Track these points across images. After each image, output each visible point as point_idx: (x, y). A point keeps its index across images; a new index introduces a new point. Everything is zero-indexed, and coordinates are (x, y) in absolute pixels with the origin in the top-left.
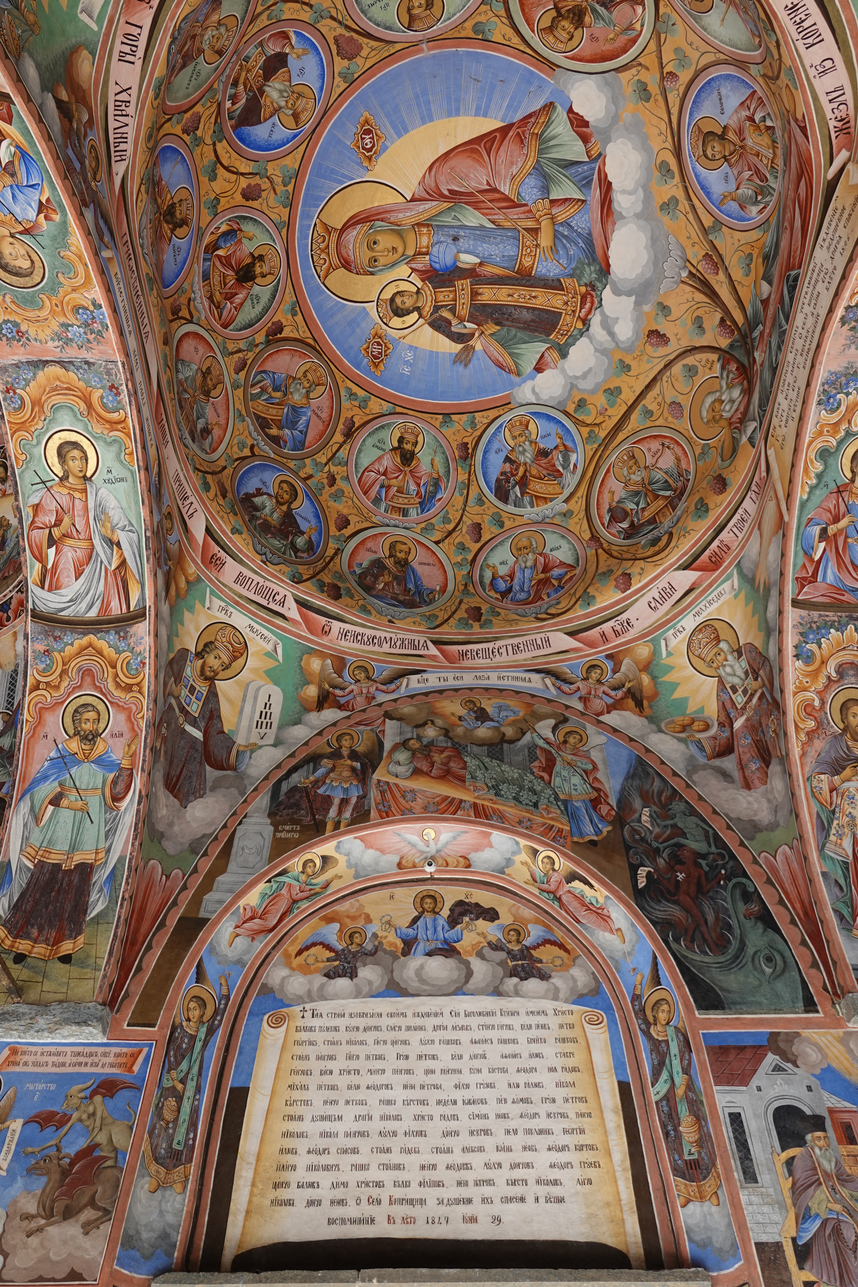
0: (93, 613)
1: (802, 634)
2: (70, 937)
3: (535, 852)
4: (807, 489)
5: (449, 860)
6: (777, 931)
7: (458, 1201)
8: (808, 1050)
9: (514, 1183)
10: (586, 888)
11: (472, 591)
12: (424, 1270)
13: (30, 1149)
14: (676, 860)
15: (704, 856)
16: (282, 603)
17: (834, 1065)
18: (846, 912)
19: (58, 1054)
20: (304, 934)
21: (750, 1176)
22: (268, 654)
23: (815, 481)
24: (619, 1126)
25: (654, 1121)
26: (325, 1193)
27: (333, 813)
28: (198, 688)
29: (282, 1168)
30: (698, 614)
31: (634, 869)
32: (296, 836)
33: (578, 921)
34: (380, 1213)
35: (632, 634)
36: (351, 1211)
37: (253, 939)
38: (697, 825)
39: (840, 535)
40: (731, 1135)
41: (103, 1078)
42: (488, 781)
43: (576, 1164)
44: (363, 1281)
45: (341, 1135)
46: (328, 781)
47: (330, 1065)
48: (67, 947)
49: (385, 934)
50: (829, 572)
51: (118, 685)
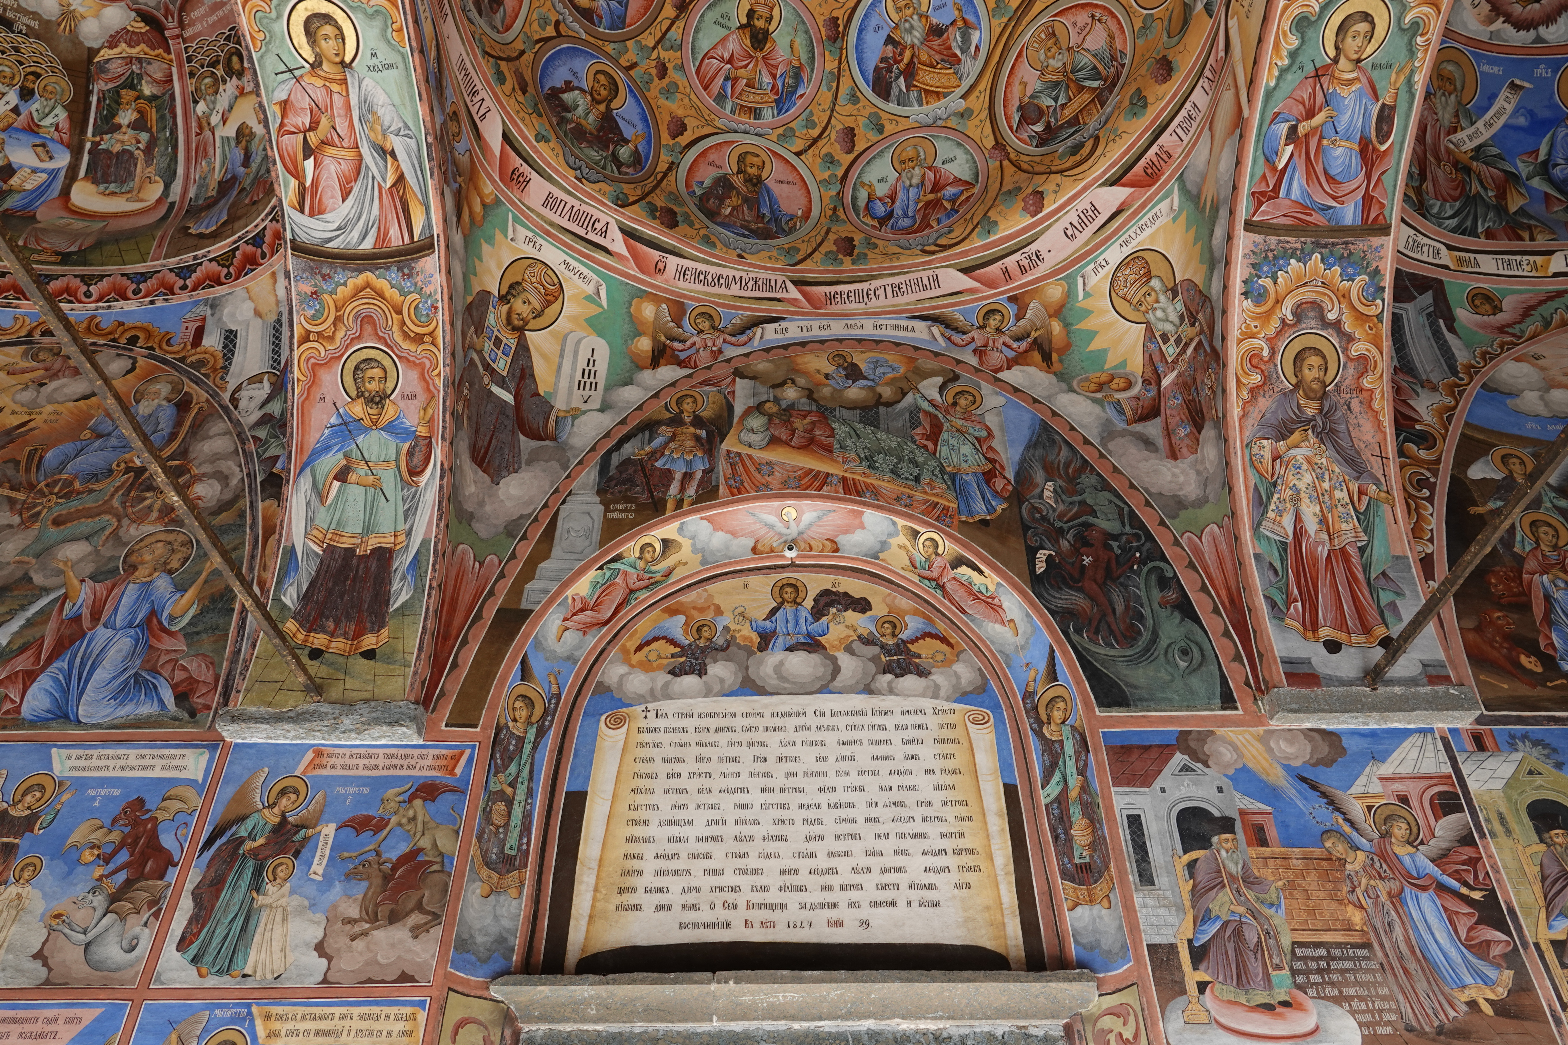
0: (368, 245)
1: (1254, 266)
2: (372, 630)
3: (915, 534)
4: (1276, 73)
5: (813, 543)
6: (1197, 620)
7: (822, 906)
8: (1223, 750)
9: (884, 887)
10: (974, 574)
11: (843, 217)
12: (785, 972)
13: (346, 854)
14: (1082, 542)
15: (1116, 537)
16: (604, 233)
17: (1250, 765)
18: (1279, 599)
19: (370, 756)
20: (644, 628)
21: (1146, 878)
22: (588, 298)
23: (1286, 62)
24: (1003, 830)
25: (1042, 825)
26: (675, 897)
27: (674, 489)
28: (504, 341)
29: (628, 873)
30: (1126, 243)
31: (1032, 553)
32: (631, 516)
33: (964, 612)
34: (736, 918)
35: (1042, 269)
36: (705, 915)
37: (585, 633)
38: (1110, 502)
39: (1314, 135)
40: (1128, 837)
41: (422, 781)
42: (860, 451)
43: (954, 868)
44: (719, 982)
45: (692, 840)
46: (667, 452)
47: (678, 768)
48: (369, 641)
49: (738, 627)
50: (1295, 184)
51: (406, 336)
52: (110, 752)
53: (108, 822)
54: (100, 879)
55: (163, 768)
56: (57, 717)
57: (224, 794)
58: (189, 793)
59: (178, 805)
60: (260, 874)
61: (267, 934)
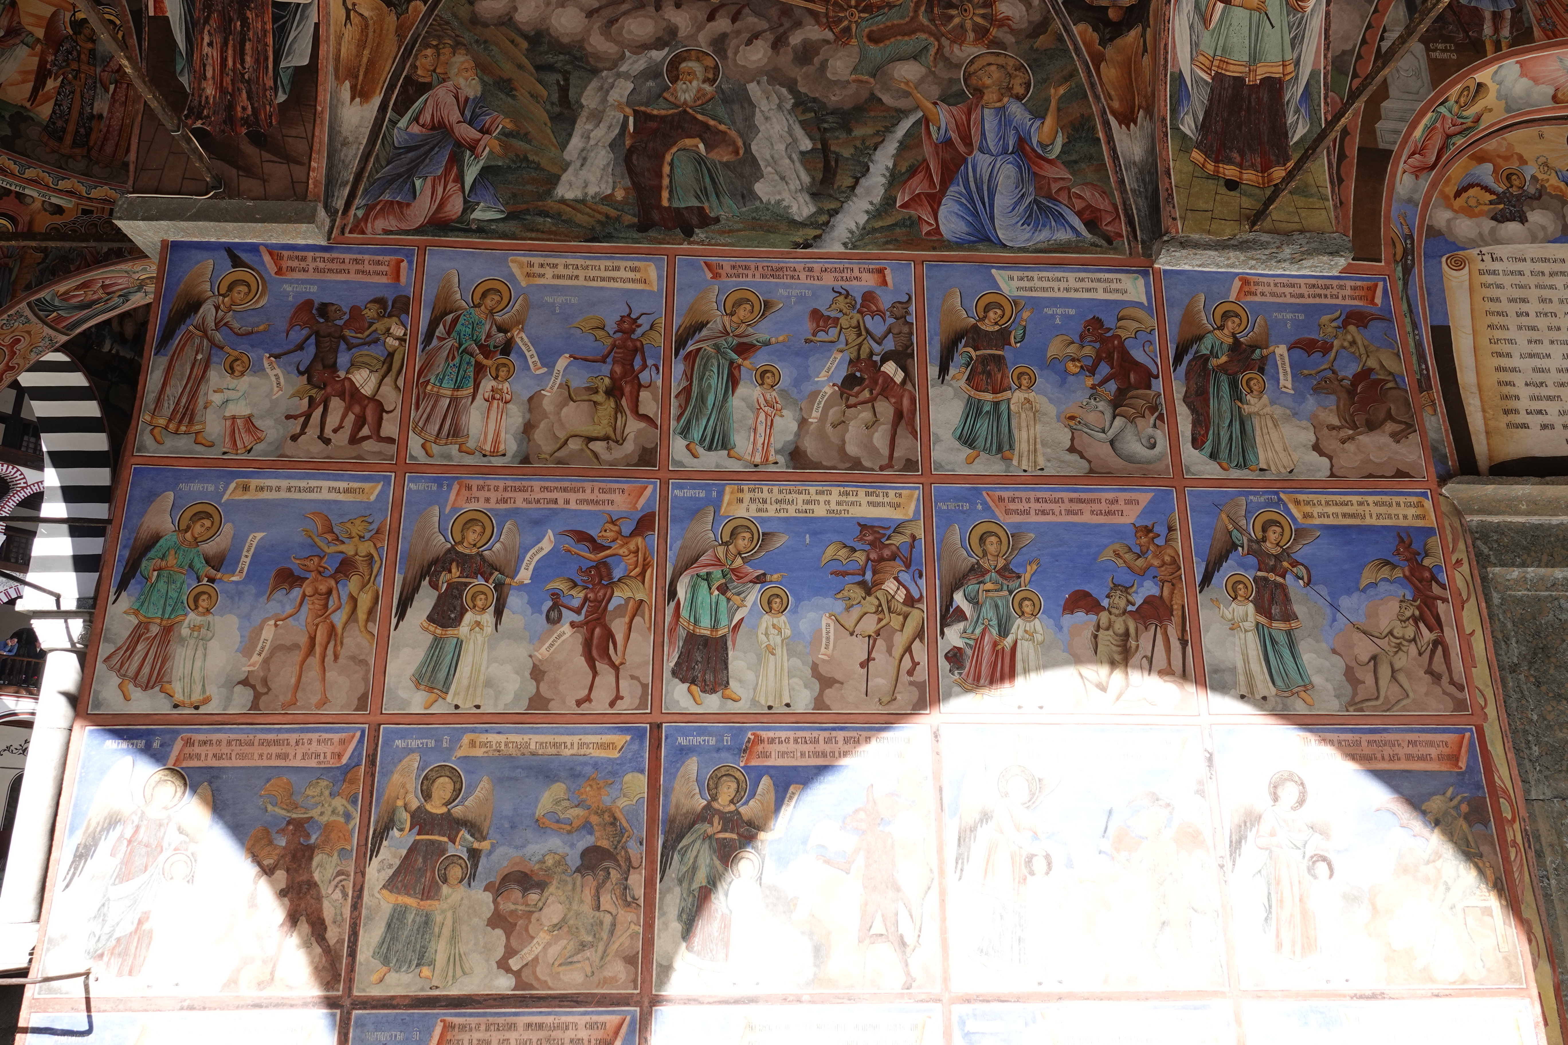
2: (1278, 164)
13: (1306, 372)
19: (1293, 286)
26: (1555, 419)
27: (1488, 29)
29: (1506, 397)
32: (1454, 57)
37: (1417, 177)
41: (1348, 310)
45: (1553, 370)
47: (1525, 307)
48: (1277, 174)
52: (1050, 274)
53: (1077, 338)
54: (1093, 387)
55: (1105, 290)
56: (981, 240)
57: (1173, 317)
58: (1141, 314)
59: (1135, 325)
60: (1237, 387)
61: (1266, 437)
